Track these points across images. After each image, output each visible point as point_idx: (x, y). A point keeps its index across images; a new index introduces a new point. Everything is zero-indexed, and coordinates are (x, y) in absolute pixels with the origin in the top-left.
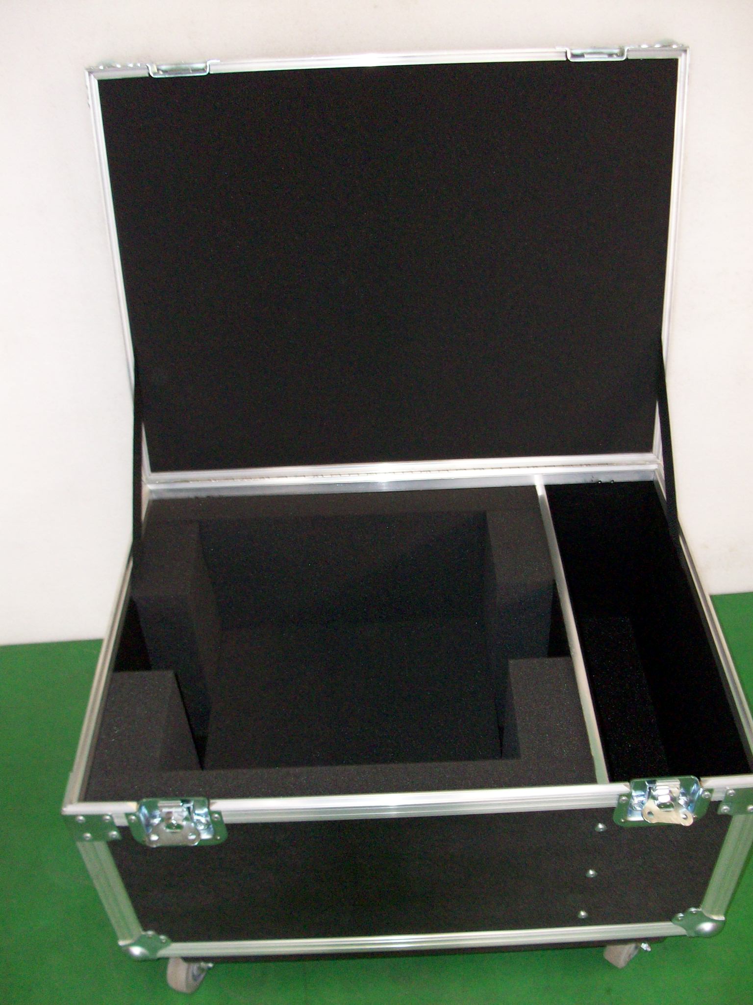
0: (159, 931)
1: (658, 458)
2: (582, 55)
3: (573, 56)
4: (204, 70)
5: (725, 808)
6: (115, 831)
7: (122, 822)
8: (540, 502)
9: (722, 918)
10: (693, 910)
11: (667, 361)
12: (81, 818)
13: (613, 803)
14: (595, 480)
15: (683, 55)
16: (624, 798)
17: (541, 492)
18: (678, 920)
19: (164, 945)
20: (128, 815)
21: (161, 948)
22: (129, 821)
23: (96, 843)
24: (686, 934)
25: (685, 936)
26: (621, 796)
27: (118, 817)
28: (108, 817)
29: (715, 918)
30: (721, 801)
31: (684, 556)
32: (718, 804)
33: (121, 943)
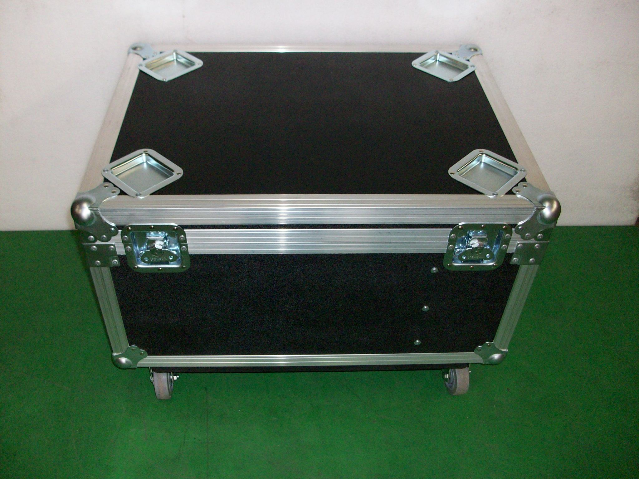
0: (140, 346)
5: (515, 259)
6: (116, 259)
7: (121, 252)
9: (506, 350)
10: (488, 343)
12: (94, 247)
13: (443, 250)
18: (478, 351)
19: (142, 357)
20: (125, 245)
21: (141, 359)
22: (126, 250)
23: (103, 268)
24: (482, 362)
25: (481, 364)
27: (120, 248)
28: (112, 247)
29: (503, 350)
30: (513, 253)
32: (510, 255)
33: (114, 354)
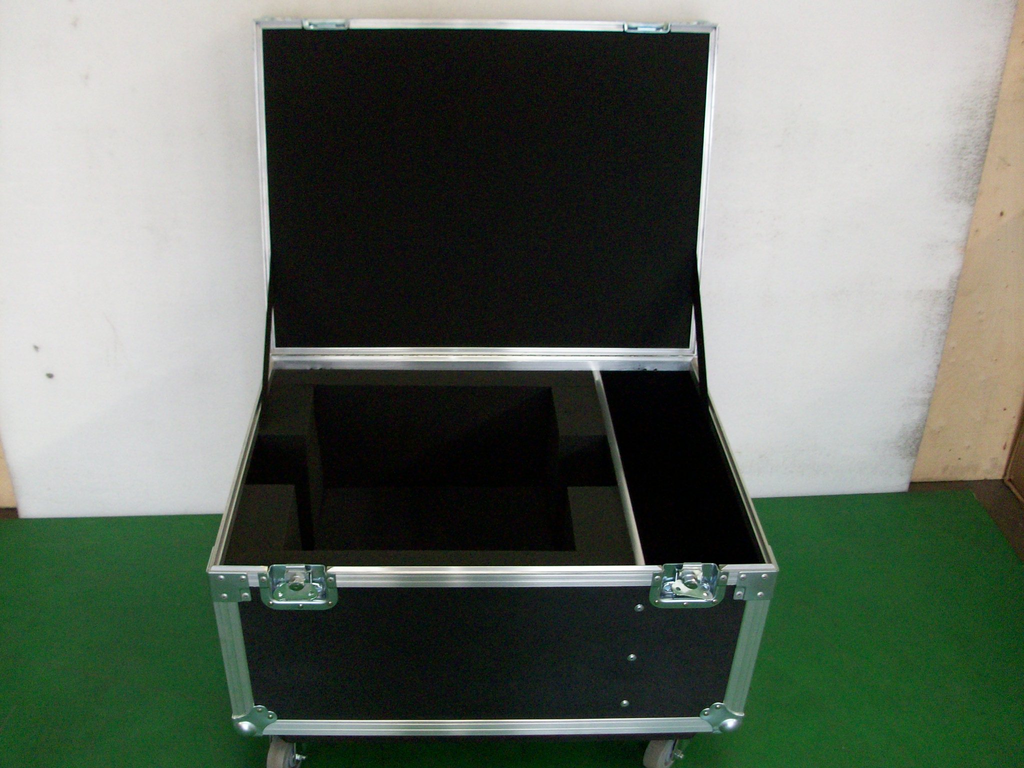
0: (269, 706)
1: (694, 353)
2: (636, 28)
3: (629, 28)
4: (344, 25)
5: (738, 594)
6: (247, 592)
7: (254, 583)
8: (596, 385)
9: (742, 715)
10: (718, 704)
11: (701, 274)
12: (222, 577)
13: (647, 582)
14: (641, 368)
15: (714, 31)
16: (657, 577)
17: (598, 378)
18: (705, 715)
19: (270, 721)
20: (260, 575)
21: (268, 725)
22: (261, 581)
23: (230, 604)
24: (712, 731)
26: (655, 575)
27: (253, 578)
28: (244, 577)
29: (737, 714)
30: (736, 585)
31: (713, 422)
32: (732, 589)
33: (234, 717)
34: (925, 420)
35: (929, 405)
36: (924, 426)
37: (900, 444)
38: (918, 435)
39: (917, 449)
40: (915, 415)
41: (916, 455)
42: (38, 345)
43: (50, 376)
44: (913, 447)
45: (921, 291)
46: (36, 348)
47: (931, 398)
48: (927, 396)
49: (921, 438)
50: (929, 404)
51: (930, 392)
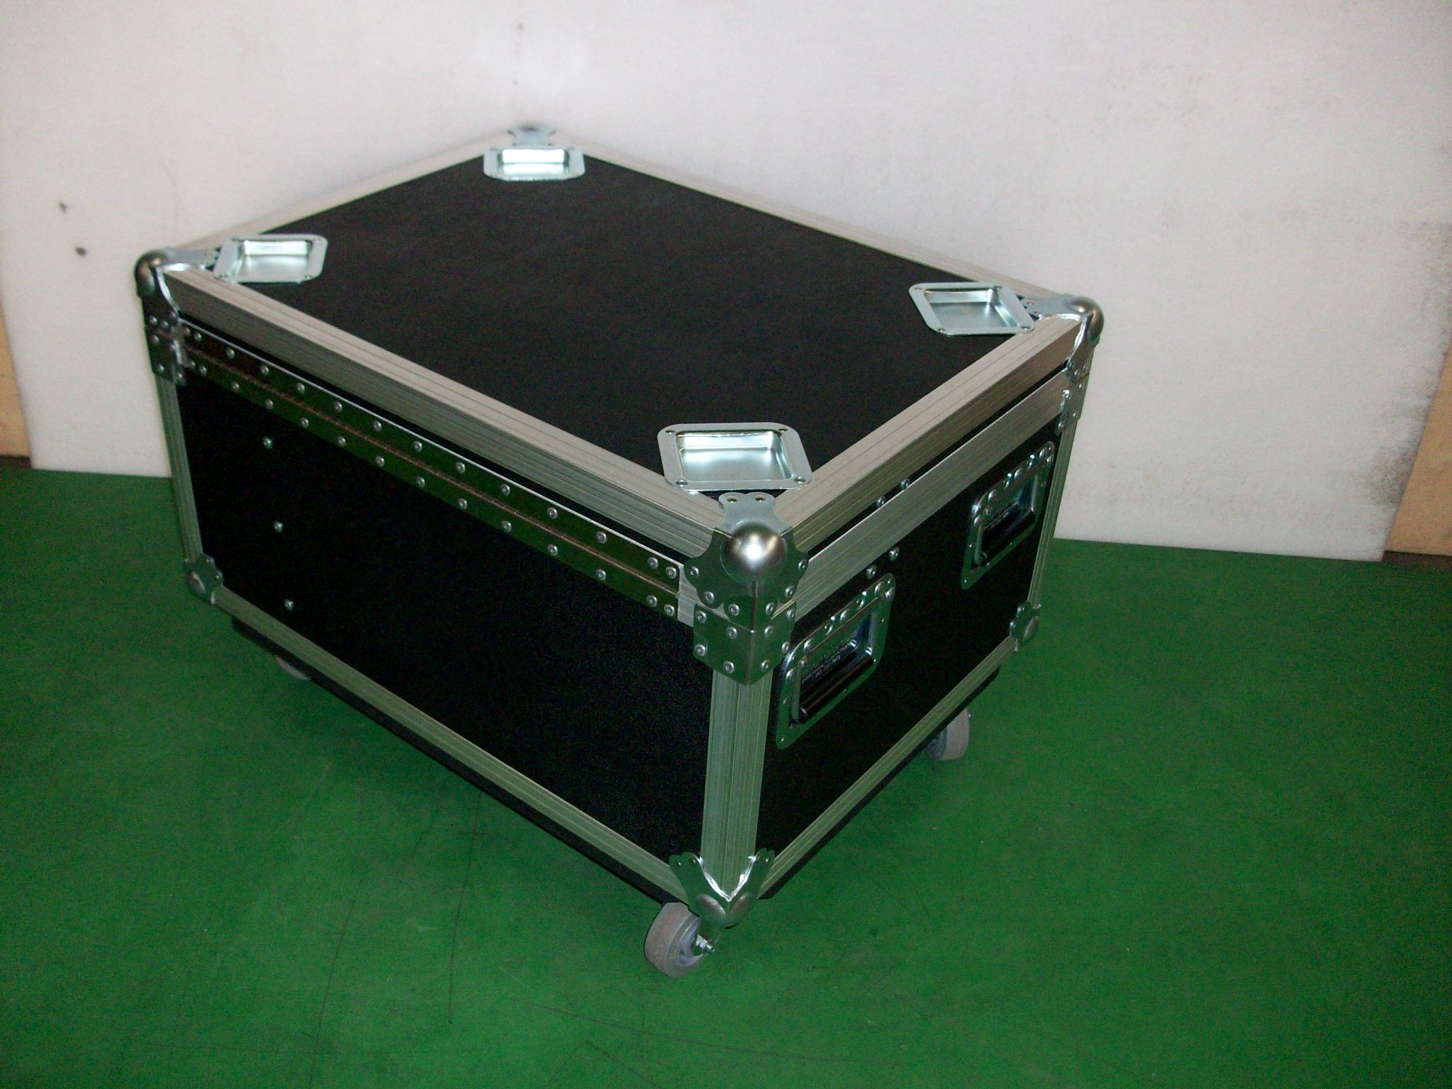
34: (1419, 443)
35: (1427, 418)
36: (1416, 454)
37: (1375, 479)
38: (1404, 467)
39: (1402, 492)
40: (1400, 434)
41: (1400, 502)
42: (65, 203)
43: (81, 252)
44: (1396, 487)
45: (1425, 223)
46: (63, 207)
47: (1430, 407)
48: (1424, 403)
49: (1408, 474)
50: (1427, 416)
51: (1429, 397)
